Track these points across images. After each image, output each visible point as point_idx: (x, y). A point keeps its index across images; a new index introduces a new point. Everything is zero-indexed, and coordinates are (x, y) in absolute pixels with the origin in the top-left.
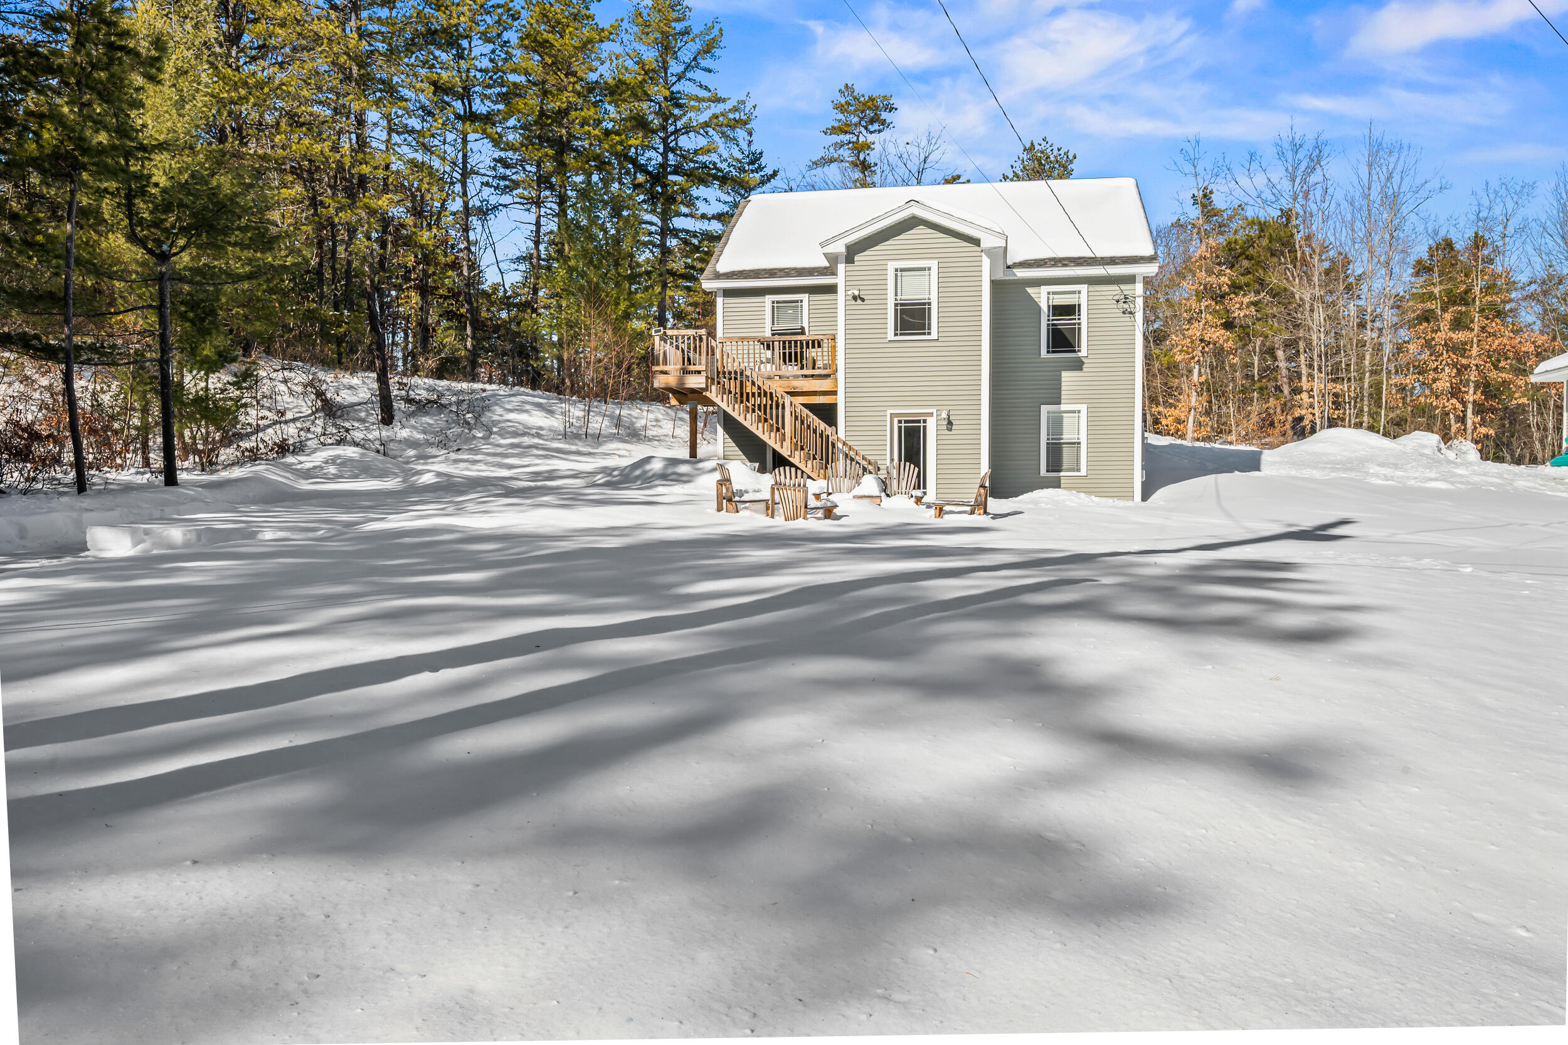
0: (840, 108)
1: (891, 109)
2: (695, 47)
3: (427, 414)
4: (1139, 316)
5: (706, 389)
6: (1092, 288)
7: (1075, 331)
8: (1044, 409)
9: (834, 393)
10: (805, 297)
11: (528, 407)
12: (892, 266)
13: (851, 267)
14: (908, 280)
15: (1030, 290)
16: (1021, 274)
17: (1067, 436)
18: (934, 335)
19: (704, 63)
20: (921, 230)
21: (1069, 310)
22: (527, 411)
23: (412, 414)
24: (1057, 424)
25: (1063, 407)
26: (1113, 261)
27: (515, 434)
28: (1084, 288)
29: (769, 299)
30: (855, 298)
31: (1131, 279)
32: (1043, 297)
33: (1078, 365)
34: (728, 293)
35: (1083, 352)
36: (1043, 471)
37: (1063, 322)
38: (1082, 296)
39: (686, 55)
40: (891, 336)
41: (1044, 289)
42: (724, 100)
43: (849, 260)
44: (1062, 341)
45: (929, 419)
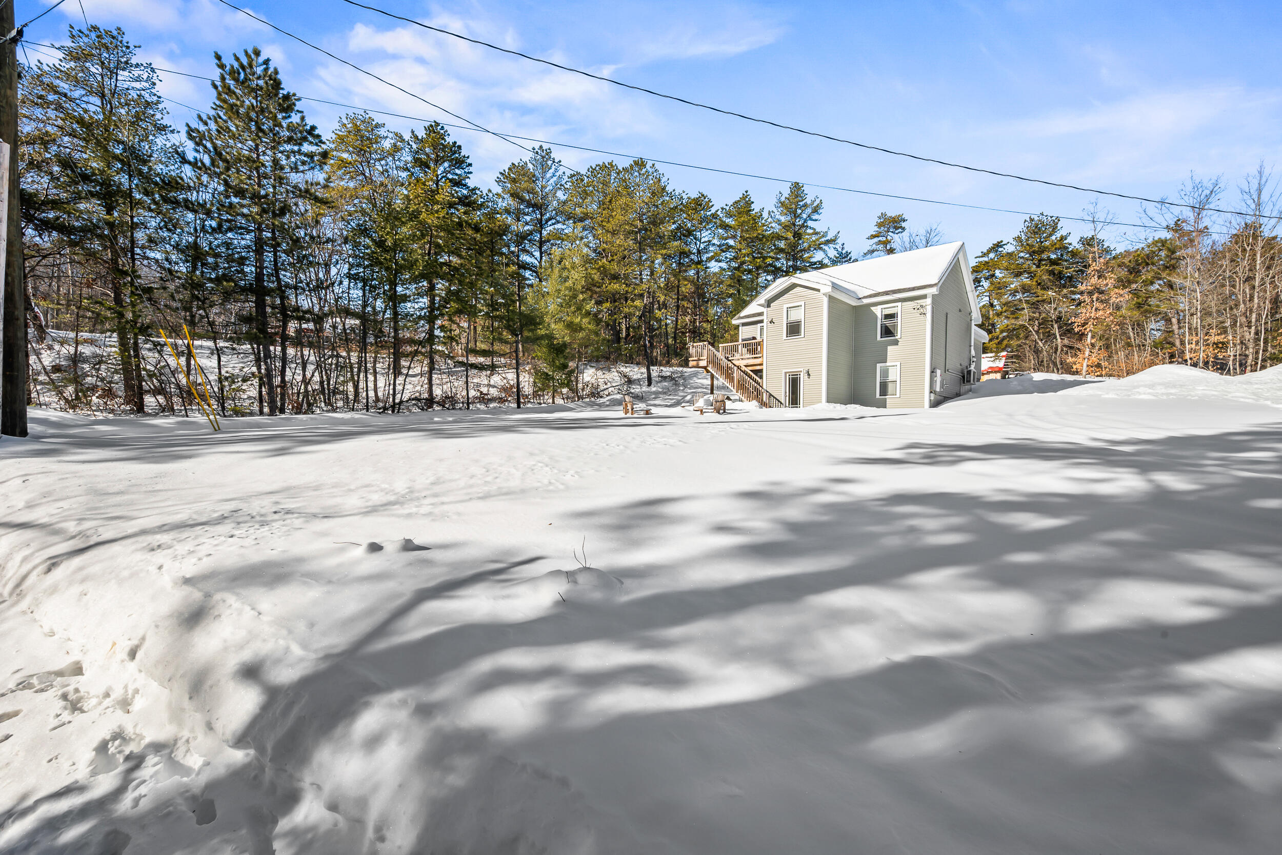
3: (665, 382)
4: (929, 315)
6: (904, 304)
7: (895, 326)
8: (879, 365)
9: (761, 364)
12: (785, 307)
13: (769, 309)
14: (792, 312)
15: (873, 308)
16: (866, 301)
17: (891, 378)
18: (803, 336)
20: (798, 289)
21: (891, 316)
23: (660, 382)
24: (885, 373)
25: (888, 364)
26: (913, 289)
28: (899, 304)
30: (771, 322)
31: (924, 297)
32: (878, 311)
33: (896, 343)
35: (899, 336)
36: (878, 396)
37: (888, 323)
38: (898, 308)
40: (784, 337)
41: (880, 307)
43: (768, 306)
44: (888, 332)
45: (801, 374)
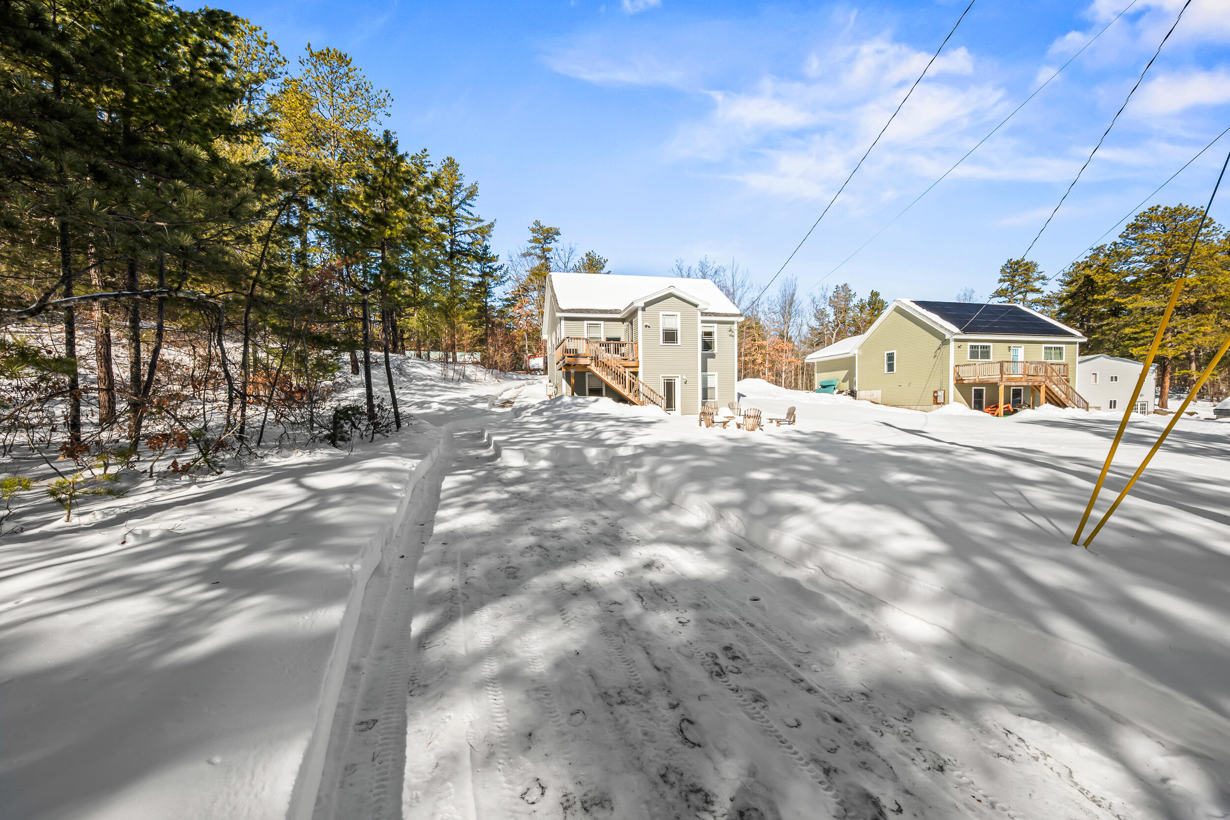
0: (533, 231)
1: (558, 234)
2: (464, 193)
4: (736, 337)
5: (589, 365)
6: (719, 325)
7: (712, 342)
9: (638, 367)
10: (602, 323)
11: (418, 365)
12: (661, 313)
13: (644, 312)
14: (668, 319)
17: (709, 385)
18: (679, 344)
19: (468, 202)
20: (673, 298)
21: (709, 334)
22: (418, 367)
24: (707, 380)
25: (708, 373)
26: (727, 315)
27: (423, 380)
28: (715, 325)
29: (586, 322)
30: (646, 326)
31: (732, 323)
33: (714, 357)
34: (567, 319)
35: (716, 351)
37: (707, 339)
38: (714, 328)
39: (460, 197)
40: (661, 343)
41: (701, 325)
42: (481, 221)
43: (643, 309)
44: (707, 346)
45: (676, 379)
